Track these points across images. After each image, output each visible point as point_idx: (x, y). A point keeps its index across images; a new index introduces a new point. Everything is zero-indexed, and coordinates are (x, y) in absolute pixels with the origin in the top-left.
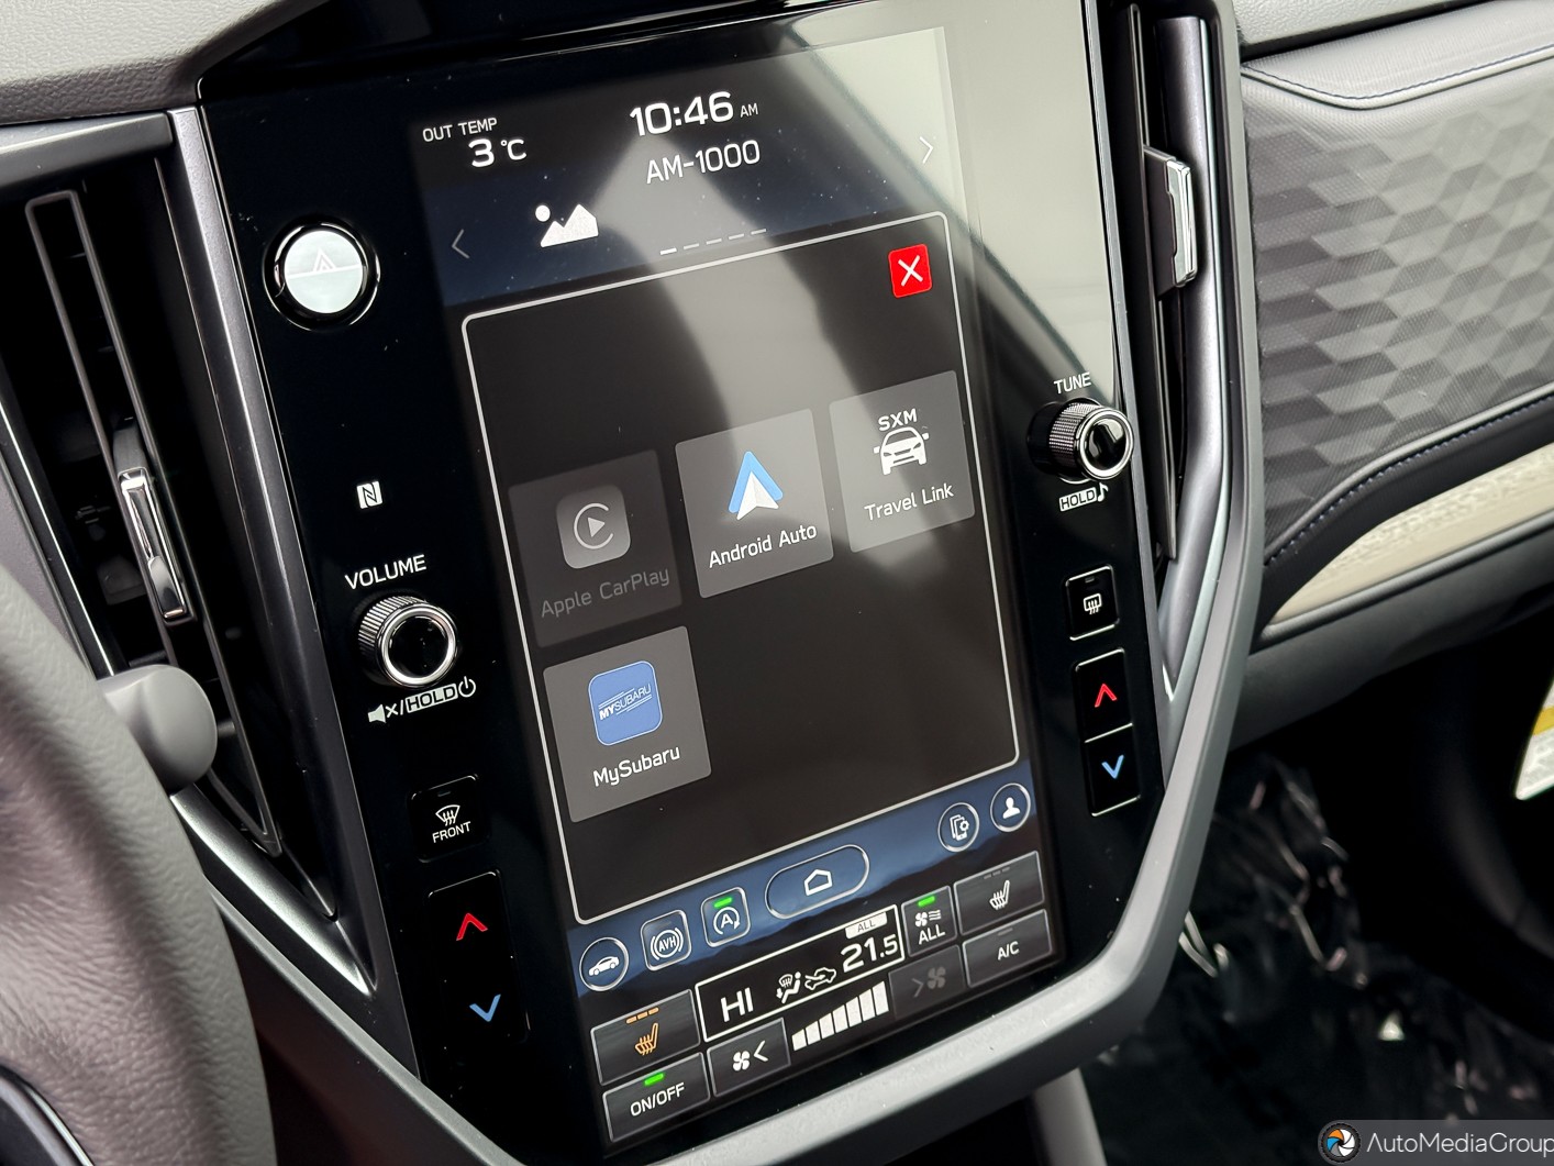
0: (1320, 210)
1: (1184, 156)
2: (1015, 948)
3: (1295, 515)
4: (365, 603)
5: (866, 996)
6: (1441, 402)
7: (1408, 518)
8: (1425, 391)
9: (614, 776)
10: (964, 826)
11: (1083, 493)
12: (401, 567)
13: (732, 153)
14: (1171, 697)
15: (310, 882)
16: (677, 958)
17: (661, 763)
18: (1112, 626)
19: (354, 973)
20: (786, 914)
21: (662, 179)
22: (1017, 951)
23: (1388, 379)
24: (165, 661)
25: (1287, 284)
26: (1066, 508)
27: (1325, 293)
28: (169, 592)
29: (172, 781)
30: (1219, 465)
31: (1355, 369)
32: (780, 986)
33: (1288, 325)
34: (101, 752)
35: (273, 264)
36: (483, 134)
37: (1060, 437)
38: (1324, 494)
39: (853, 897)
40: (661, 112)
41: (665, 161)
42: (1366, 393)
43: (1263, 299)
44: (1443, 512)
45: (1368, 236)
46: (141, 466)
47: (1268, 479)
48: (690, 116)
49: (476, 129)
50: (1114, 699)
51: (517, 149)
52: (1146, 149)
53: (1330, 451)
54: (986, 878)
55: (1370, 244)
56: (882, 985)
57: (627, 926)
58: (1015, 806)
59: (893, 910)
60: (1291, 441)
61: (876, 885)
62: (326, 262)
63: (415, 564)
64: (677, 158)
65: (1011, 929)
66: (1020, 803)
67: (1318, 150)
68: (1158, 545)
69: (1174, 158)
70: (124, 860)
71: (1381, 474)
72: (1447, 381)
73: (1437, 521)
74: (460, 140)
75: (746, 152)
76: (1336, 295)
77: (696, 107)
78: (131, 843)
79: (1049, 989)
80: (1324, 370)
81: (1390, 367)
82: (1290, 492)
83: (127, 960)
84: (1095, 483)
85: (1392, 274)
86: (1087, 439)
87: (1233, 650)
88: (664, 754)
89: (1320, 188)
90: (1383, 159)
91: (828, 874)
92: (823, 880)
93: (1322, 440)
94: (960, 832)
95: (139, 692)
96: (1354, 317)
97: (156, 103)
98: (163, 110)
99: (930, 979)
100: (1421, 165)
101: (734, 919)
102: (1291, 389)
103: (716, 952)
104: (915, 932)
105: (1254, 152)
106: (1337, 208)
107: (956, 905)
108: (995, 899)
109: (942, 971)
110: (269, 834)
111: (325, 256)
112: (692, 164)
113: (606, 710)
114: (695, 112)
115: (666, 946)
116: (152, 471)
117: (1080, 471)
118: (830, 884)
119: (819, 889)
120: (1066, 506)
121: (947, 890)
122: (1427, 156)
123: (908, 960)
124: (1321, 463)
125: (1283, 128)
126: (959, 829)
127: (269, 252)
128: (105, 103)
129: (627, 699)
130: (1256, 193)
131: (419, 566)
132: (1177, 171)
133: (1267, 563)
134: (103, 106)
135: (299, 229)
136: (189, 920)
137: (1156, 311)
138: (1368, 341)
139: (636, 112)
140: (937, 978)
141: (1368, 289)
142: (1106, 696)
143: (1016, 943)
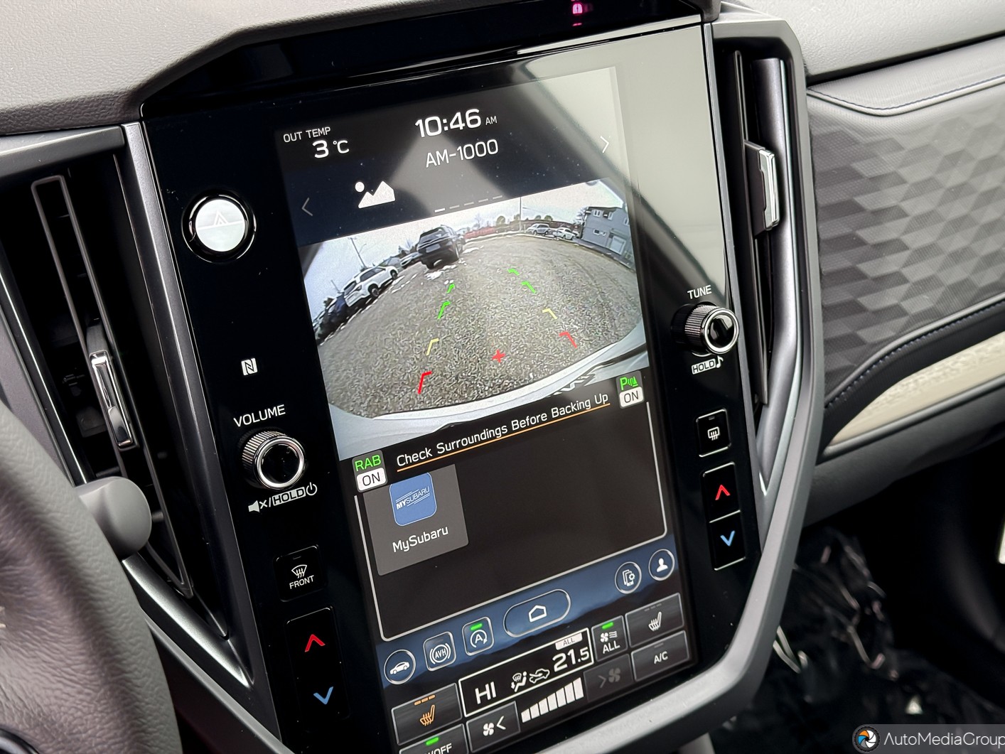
0: (859, 181)
1: (771, 147)
2: (665, 657)
3: (844, 376)
4: (246, 436)
5: (569, 687)
6: (938, 302)
7: (918, 377)
8: (928, 295)
9: (406, 546)
10: (632, 577)
11: (707, 363)
12: (269, 413)
13: (480, 147)
14: (765, 493)
15: (212, 615)
16: (448, 662)
17: (436, 537)
18: (726, 448)
19: (239, 674)
20: (517, 634)
21: (436, 164)
22: (667, 658)
23: (903, 289)
24: (118, 474)
25: (838, 228)
26: (696, 372)
27: (862, 234)
28: (122, 429)
29: (122, 551)
30: (795, 344)
31: (882, 282)
32: (513, 681)
33: (839, 254)
34: (77, 534)
35: (189, 221)
36: (322, 137)
37: (692, 327)
38: (863, 362)
39: (559, 624)
40: (435, 121)
41: (438, 153)
42: (890, 298)
43: (822, 237)
44: (941, 373)
45: (889, 197)
46: (104, 349)
47: (826, 353)
48: (454, 124)
49: (318, 134)
50: (728, 494)
51: (343, 147)
52: (746, 143)
53: (866, 334)
54: (646, 610)
55: (891, 202)
56: (580, 679)
57: (414, 643)
58: (664, 564)
59: (586, 631)
60: (841, 328)
61: (575, 615)
62: (222, 220)
63: (278, 411)
64: (445, 151)
65: (662, 644)
66: (667, 562)
67: (856, 142)
68: (756, 396)
69: (764, 148)
70: (92, 602)
71: (899, 349)
72: (942, 289)
73: (937, 379)
74: (308, 140)
75: (490, 147)
76: (870, 235)
77: (457, 119)
78: (97, 592)
79: (687, 682)
80: (862, 283)
81: (905, 281)
82: (841, 361)
83: (94, 666)
84: (715, 356)
85: (905, 221)
86: (709, 328)
87: (805, 463)
88: (438, 531)
89: (859, 166)
90: (900, 148)
91: (544, 608)
92: (541, 612)
93: (860, 328)
94: (629, 581)
95: (102, 495)
96: (882, 248)
97: (114, 120)
98: (119, 124)
99: (611, 676)
100: (922, 152)
101: (483, 637)
102: (841, 295)
103: (471, 660)
104: (601, 645)
105: (816, 144)
106: (870, 179)
107: (627, 627)
108: (652, 624)
109: (618, 671)
110: (185, 584)
111: (221, 215)
112: (455, 155)
113: (401, 503)
114: (457, 122)
115: (440, 655)
116: (111, 352)
117: (705, 349)
118: (545, 615)
119: (539, 618)
120: (696, 371)
121: (621, 619)
122: (927, 145)
123: (596, 663)
124: (861, 342)
125: (834, 129)
126: (629, 579)
127: (185, 213)
128: (82, 120)
129: (414, 496)
130: (817, 170)
131: (281, 412)
132: (766, 157)
133: (826, 406)
134: (80, 122)
135: (205, 199)
136: (132, 640)
137: (753, 245)
138: (891, 263)
139: (419, 122)
140: (615, 676)
141: (890, 231)
142: (723, 493)
143: (665, 652)
